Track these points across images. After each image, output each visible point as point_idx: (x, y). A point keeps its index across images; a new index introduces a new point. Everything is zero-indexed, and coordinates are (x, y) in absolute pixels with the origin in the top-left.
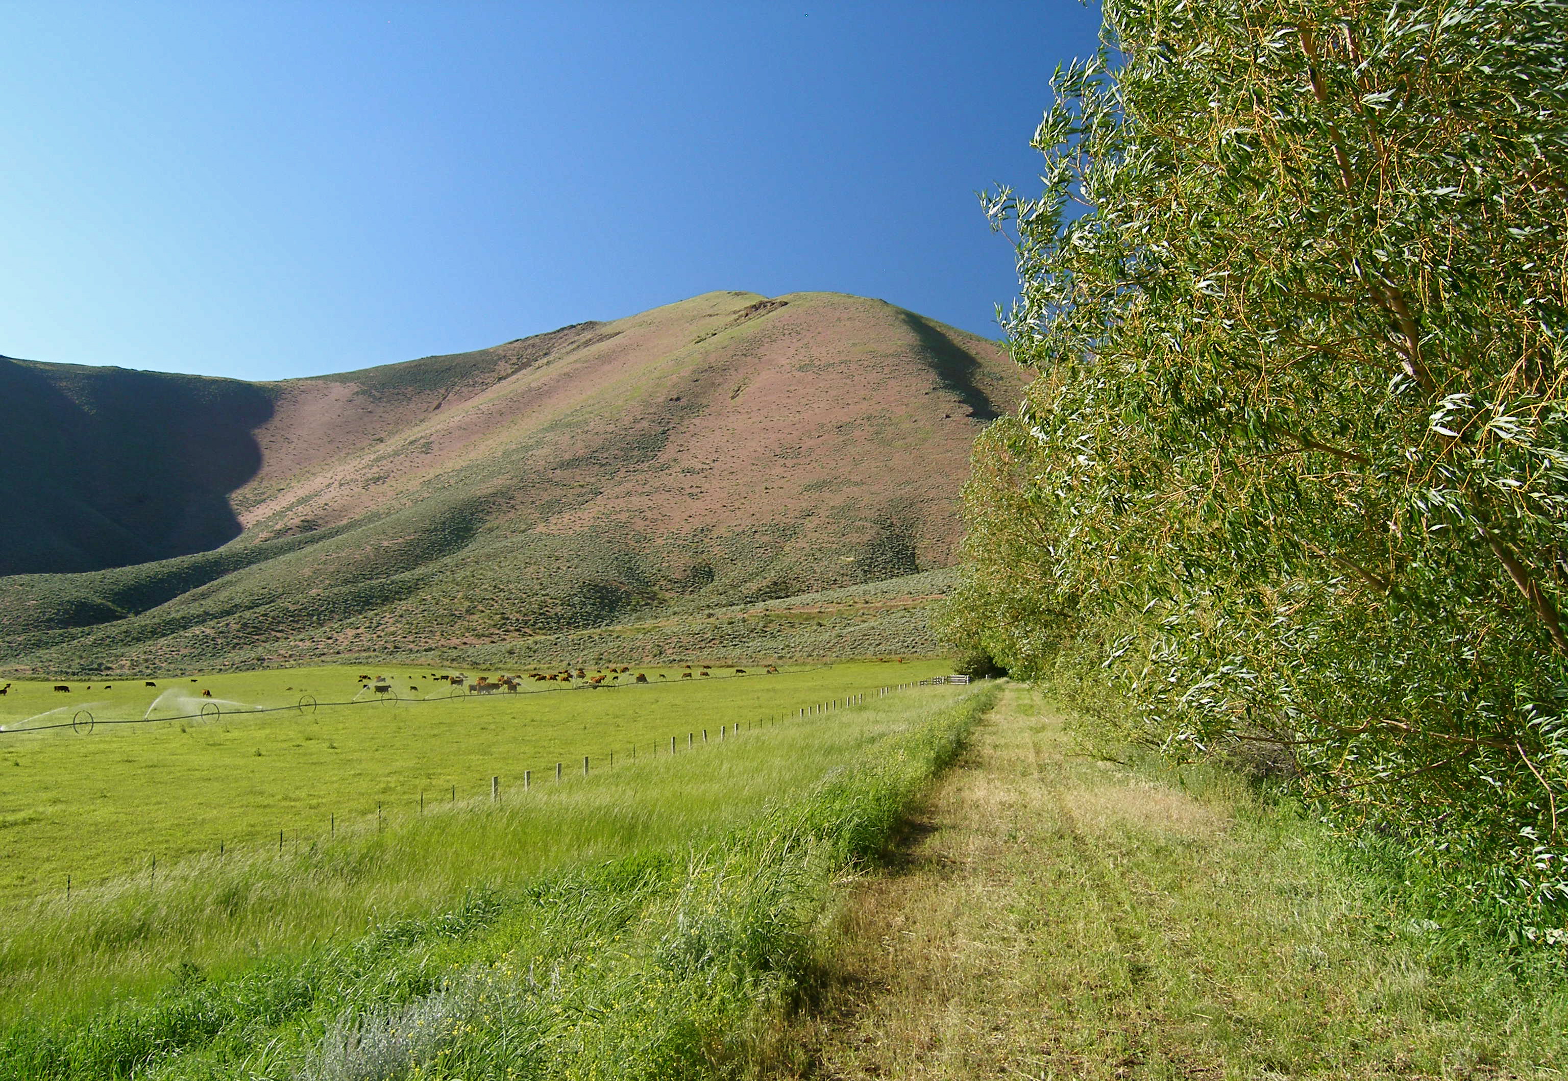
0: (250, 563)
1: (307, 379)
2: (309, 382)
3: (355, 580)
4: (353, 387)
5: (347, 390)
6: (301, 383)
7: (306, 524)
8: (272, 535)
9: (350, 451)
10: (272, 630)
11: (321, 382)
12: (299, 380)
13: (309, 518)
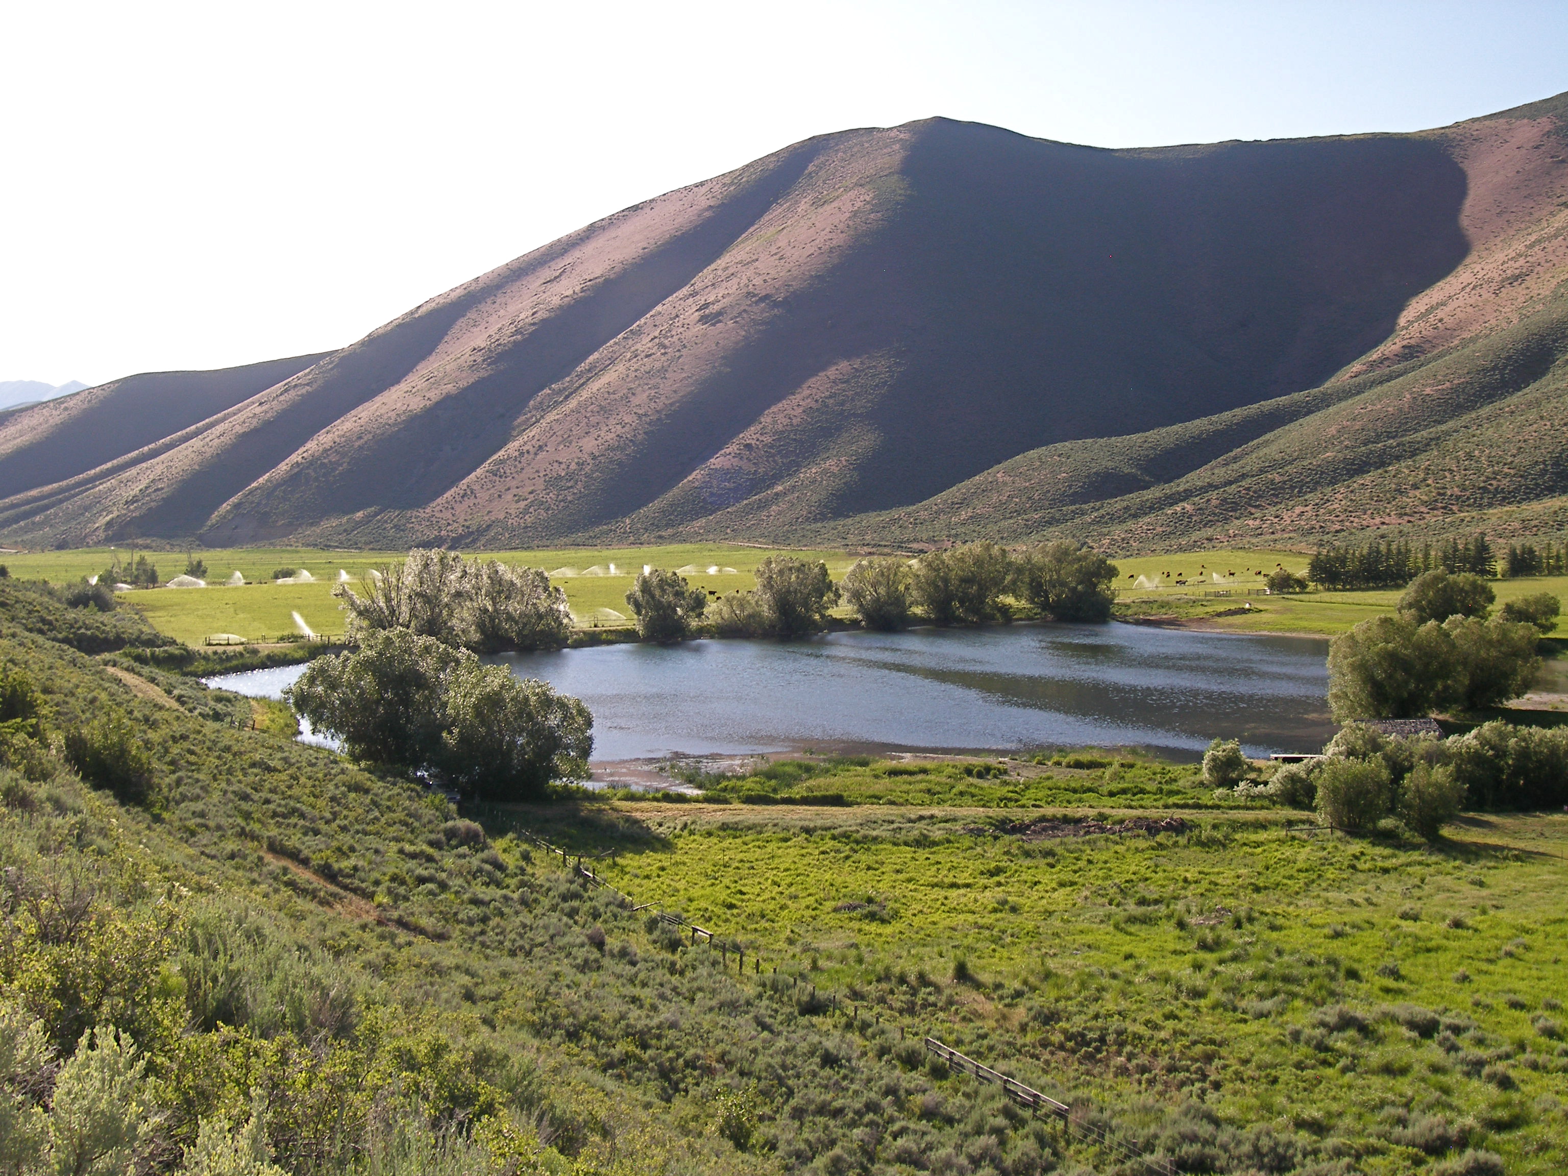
0: (1310, 412)
1: (1486, 118)
2: (1487, 123)
3: (1378, 439)
4: (1545, 123)
5: (1536, 130)
6: (1476, 126)
7: (1407, 351)
8: (1364, 367)
9: (1523, 226)
10: (1250, 505)
11: (1502, 121)
12: (1474, 120)
13: (1413, 342)
